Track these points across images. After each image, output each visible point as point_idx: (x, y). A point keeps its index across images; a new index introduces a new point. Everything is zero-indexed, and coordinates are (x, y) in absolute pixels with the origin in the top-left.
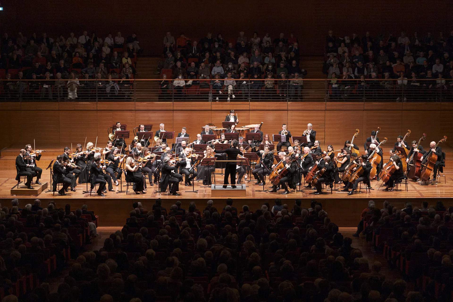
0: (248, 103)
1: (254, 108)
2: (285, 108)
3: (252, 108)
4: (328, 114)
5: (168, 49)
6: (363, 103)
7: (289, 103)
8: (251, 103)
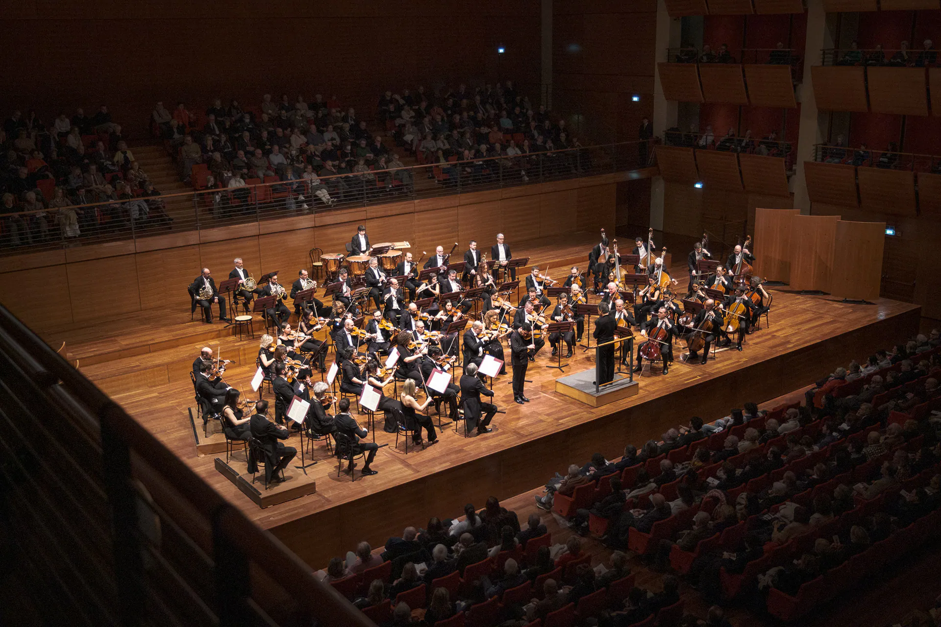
0: (363, 209)
1: (374, 215)
2: (412, 209)
3: (370, 215)
4: (461, 210)
5: (175, 130)
6: (500, 190)
7: (416, 201)
8: (368, 208)
